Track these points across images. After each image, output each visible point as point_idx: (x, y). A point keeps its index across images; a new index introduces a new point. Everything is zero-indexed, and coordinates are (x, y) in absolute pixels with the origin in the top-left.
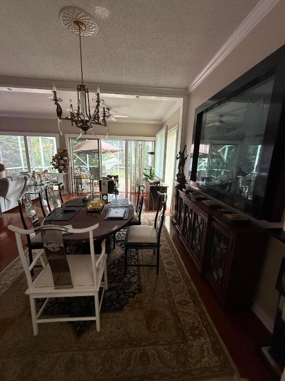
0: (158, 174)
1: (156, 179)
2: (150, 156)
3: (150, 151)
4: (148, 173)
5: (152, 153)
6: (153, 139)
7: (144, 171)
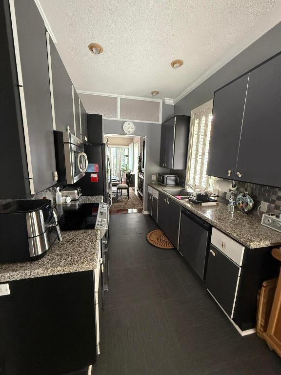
0: (130, 168)
1: (129, 171)
2: (126, 158)
3: (126, 155)
4: (125, 168)
5: (127, 156)
6: (127, 147)
7: (122, 167)
